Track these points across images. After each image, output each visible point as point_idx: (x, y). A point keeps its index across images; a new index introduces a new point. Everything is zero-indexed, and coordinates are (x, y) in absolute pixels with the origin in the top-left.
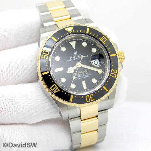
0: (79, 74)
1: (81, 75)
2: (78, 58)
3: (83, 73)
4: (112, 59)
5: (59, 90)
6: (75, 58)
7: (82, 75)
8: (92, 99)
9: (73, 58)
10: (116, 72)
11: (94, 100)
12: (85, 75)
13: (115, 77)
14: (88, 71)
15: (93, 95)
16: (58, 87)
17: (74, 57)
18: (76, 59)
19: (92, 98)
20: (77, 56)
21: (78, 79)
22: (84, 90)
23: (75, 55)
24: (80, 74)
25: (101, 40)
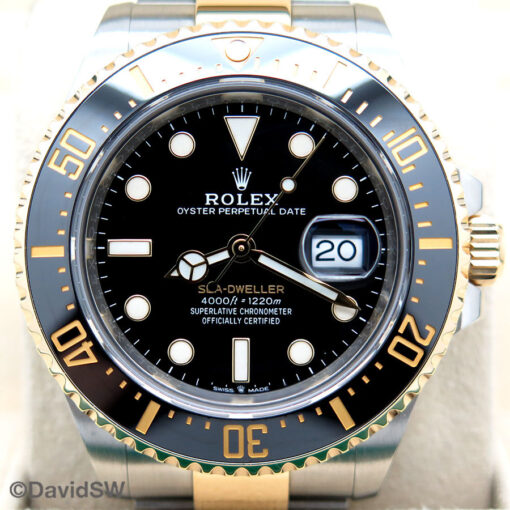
0: (230, 296)
1: (239, 305)
2: (246, 211)
3: (253, 295)
4: (422, 263)
5: (93, 359)
6: (235, 205)
7: (247, 306)
8: (257, 449)
9: (221, 205)
10: (423, 337)
11: (265, 454)
12: (261, 311)
13: (413, 364)
14: (281, 289)
15: (265, 432)
16: (91, 344)
17: (228, 199)
18: (234, 211)
19: (257, 443)
20: (246, 198)
21: (218, 321)
22: (235, 386)
23: (235, 191)
24: (235, 300)
25: (390, 145)
